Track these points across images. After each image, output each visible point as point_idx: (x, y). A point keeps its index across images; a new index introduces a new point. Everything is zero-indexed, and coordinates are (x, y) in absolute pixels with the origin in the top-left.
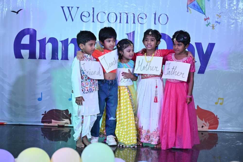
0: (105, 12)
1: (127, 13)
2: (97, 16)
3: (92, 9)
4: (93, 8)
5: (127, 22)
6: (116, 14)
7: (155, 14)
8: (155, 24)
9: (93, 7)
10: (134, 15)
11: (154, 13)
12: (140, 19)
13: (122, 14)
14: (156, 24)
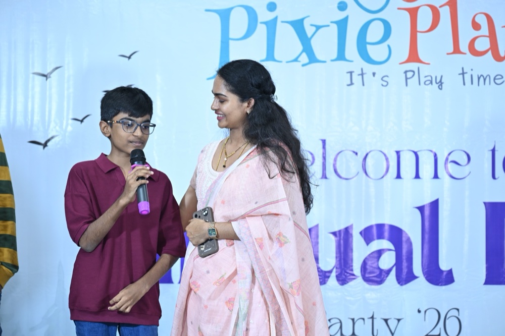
0: (355, 151)
1: (416, 150)
2: (335, 160)
3: (321, 143)
4: (324, 142)
5: (417, 176)
6: (385, 155)
7: (493, 151)
8: (494, 177)
9: (323, 138)
10: (435, 155)
11: (492, 148)
12: (451, 166)
13: (402, 155)
14: (496, 177)
